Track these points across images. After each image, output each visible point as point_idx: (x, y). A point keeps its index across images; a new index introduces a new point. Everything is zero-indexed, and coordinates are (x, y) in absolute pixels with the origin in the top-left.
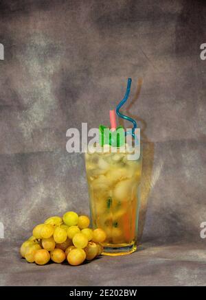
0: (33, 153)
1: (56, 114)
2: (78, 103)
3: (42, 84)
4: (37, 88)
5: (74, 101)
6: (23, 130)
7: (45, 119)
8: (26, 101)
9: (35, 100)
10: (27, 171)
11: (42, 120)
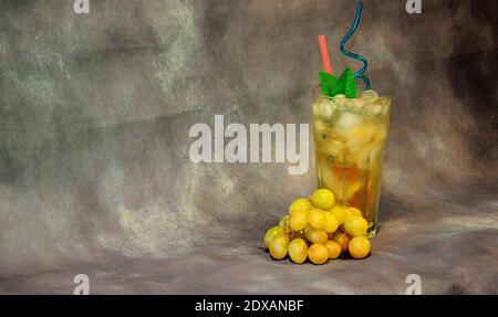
0: (178, 115)
1: (200, 55)
2: (226, 37)
3: (182, 14)
4: (177, 19)
5: (222, 35)
6: (161, 82)
7: (187, 64)
8: (164, 39)
9: (174, 37)
10: (173, 141)
11: (183, 65)
